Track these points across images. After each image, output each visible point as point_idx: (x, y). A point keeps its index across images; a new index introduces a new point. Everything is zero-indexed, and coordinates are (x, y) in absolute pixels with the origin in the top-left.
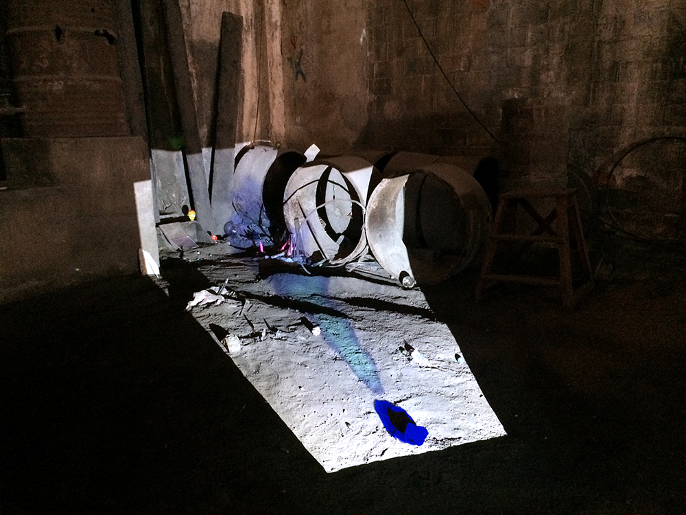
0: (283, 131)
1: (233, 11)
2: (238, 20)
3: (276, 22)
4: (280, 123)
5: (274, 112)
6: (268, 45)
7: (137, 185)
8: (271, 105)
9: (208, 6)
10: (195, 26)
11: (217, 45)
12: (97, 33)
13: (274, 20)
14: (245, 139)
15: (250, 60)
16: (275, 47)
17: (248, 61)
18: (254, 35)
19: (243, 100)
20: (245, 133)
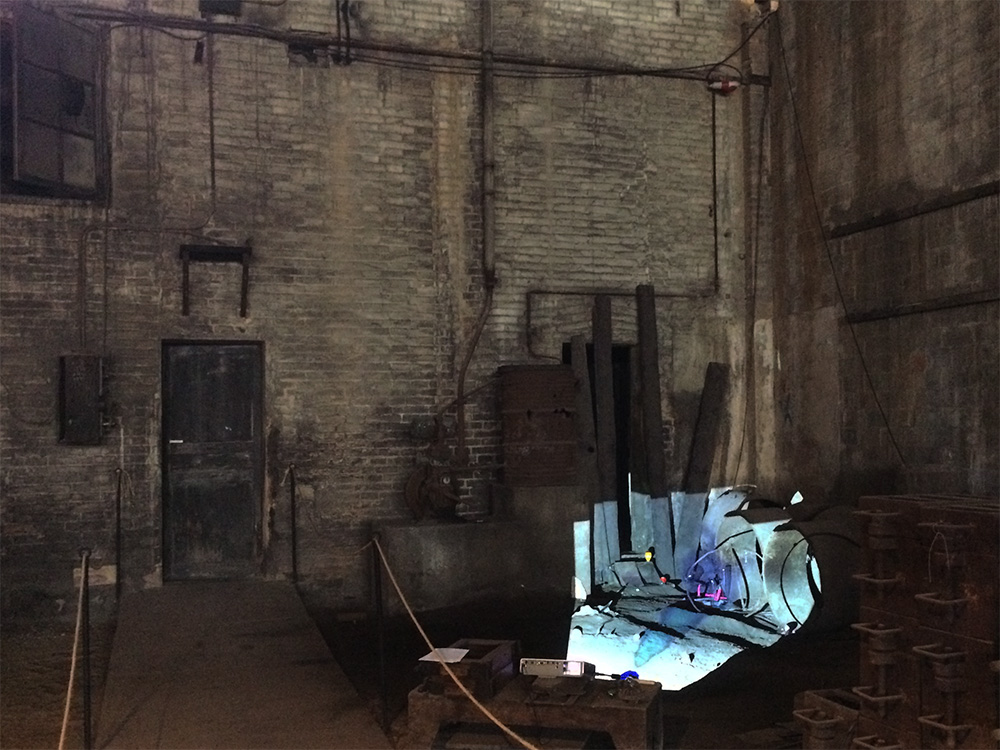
0: (772, 475)
1: (721, 361)
2: (726, 368)
3: (768, 366)
4: (768, 467)
5: (762, 456)
6: (757, 389)
7: (576, 524)
8: (758, 450)
9: (692, 359)
10: (677, 379)
11: (700, 393)
12: (556, 412)
13: (765, 365)
14: (727, 483)
15: (738, 405)
16: (767, 390)
17: (736, 406)
18: (745, 380)
19: (728, 444)
20: (728, 477)
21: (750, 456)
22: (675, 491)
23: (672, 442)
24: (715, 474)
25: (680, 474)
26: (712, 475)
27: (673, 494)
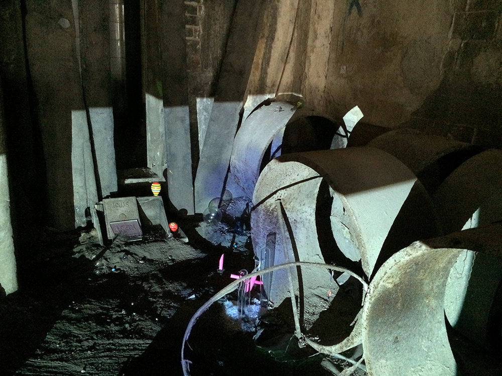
0: (322, 83)
4: (319, 72)
5: (313, 57)
8: (309, 49)
14: (268, 89)
19: (273, 39)
20: (269, 82)
21: (298, 57)
22: (202, 96)
23: (200, 28)
24: (254, 77)
25: (210, 74)
26: (251, 78)
27: (198, 100)
